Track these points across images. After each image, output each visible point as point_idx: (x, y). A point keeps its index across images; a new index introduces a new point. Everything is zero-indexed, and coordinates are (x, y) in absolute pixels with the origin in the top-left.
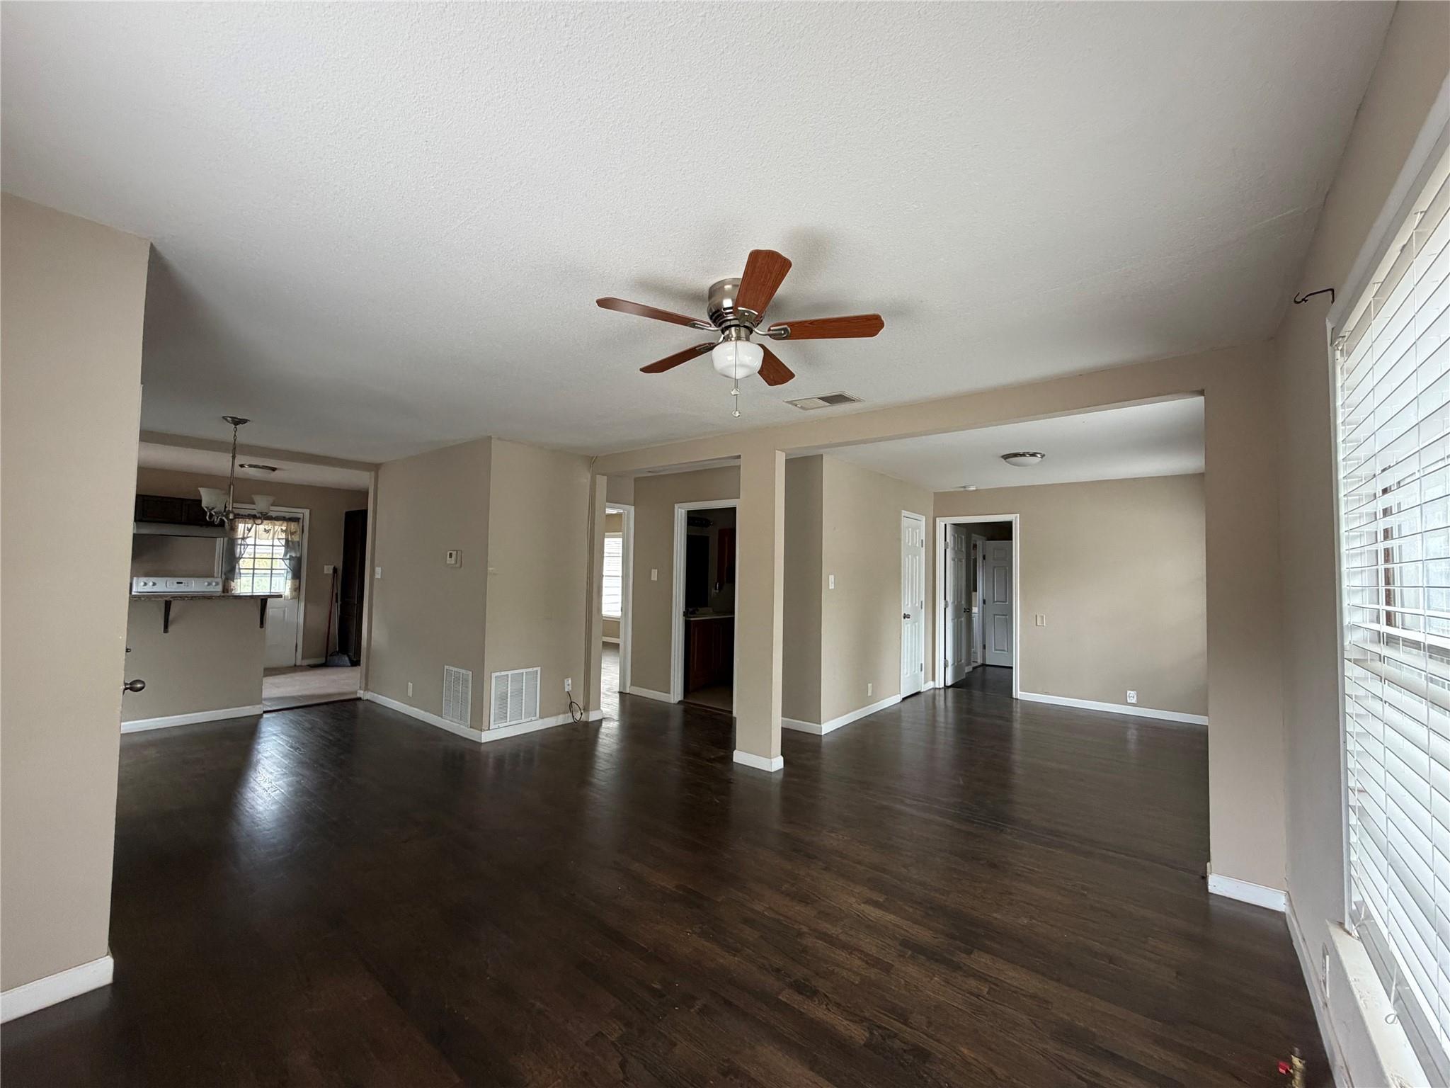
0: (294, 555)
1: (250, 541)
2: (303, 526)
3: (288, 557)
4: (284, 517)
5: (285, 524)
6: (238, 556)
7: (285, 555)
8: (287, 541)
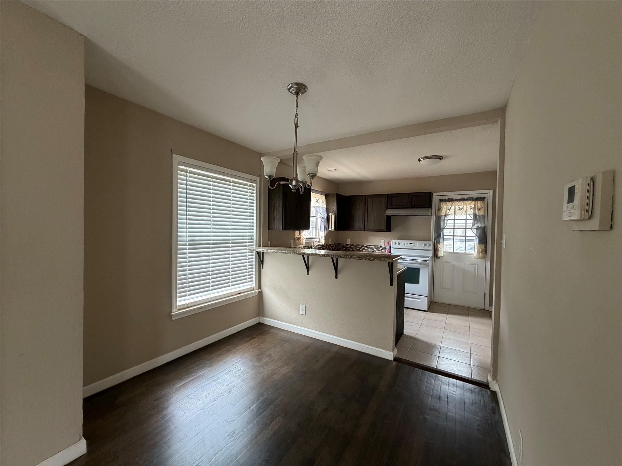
0: (480, 226)
1: (451, 217)
2: (488, 203)
3: (476, 227)
4: (472, 198)
5: (473, 203)
6: (442, 226)
7: (473, 225)
8: (475, 215)
